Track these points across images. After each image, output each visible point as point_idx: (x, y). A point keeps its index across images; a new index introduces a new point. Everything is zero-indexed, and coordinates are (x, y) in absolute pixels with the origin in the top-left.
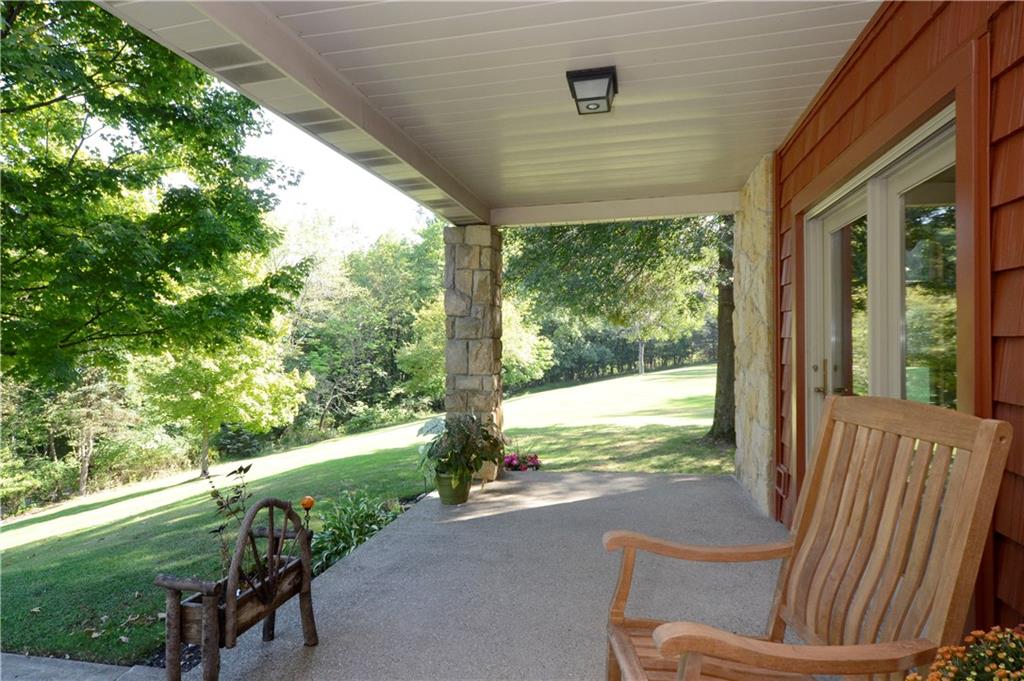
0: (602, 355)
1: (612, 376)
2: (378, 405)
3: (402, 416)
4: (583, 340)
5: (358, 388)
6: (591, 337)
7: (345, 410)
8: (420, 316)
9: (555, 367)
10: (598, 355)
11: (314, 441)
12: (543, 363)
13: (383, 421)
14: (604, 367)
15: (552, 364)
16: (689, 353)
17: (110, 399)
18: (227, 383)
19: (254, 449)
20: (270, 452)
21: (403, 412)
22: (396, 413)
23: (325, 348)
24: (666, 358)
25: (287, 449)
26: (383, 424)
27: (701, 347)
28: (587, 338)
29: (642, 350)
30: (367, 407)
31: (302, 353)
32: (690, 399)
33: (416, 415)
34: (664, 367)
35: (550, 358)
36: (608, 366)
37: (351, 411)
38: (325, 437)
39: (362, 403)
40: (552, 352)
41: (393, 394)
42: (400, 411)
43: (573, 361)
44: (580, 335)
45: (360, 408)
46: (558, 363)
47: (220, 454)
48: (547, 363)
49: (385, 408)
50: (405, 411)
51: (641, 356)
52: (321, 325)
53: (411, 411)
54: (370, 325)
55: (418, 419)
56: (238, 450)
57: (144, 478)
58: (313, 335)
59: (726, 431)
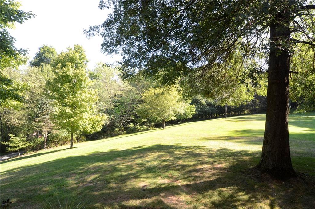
0: (213, 110)
1: (216, 118)
2: (138, 125)
3: (145, 129)
4: (206, 105)
5: (131, 119)
6: (209, 104)
7: (127, 126)
8: (144, 96)
9: (196, 114)
10: (211, 110)
11: (116, 135)
12: (192, 113)
13: (139, 130)
14: (214, 114)
15: (195, 113)
16: (244, 110)
17: (50, 120)
18: (75, 117)
19: (96, 137)
20: (102, 139)
21: (145, 127)
22: (143, 128)
23: (120, 106)
24: (235, 112)
25: (107, 138)
26: (138, 131)
27: (248, 109)
28: (208, 105)
29: (226, 109)
30: (133, 125)
31: (114, 108)
32: (244, 131)
33: (149, 128)
34: (235, 115)
35: (195, 111)
36: (215, 114)
37: (128, 126)
38: (119, 134)
39: (132, 124)
40: (195, 109)
41: (142, 121)
42: (144, 127)
43: (203, 112)
44: (205, 104)
45: (132, 125)
46: (197, 113)
47: (86, 138)
48: (193, 113)
49: (140, 126)
50: (146, 127)
51: (226, 111)
52: (119, 99)
53: (148, 127)
54: (135, 99)
55: (150, 130)
56: (92, 137)
57: (63, 145)
58: (118, 102)
59: (271, 168)
